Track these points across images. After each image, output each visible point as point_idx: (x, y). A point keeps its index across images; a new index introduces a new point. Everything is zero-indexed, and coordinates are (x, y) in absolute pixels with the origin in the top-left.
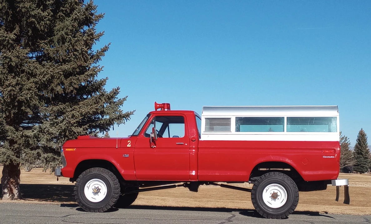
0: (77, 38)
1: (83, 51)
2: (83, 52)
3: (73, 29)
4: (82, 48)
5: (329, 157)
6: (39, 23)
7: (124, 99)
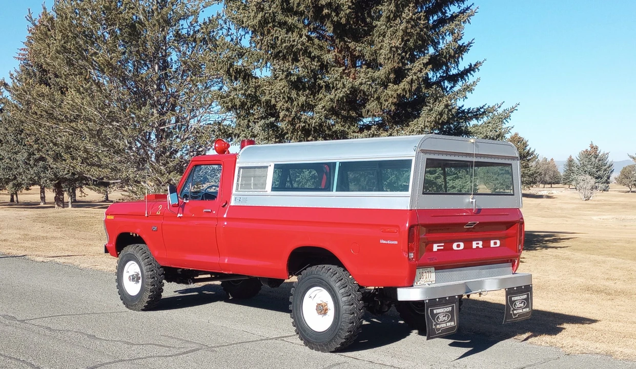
0: (392, 29)
1: (392, 47)
2: (393, 49)
3: (390, 15)
4: (390, 44)
5: (389, 242)
6: (337, 15)
7: (513, 110)
